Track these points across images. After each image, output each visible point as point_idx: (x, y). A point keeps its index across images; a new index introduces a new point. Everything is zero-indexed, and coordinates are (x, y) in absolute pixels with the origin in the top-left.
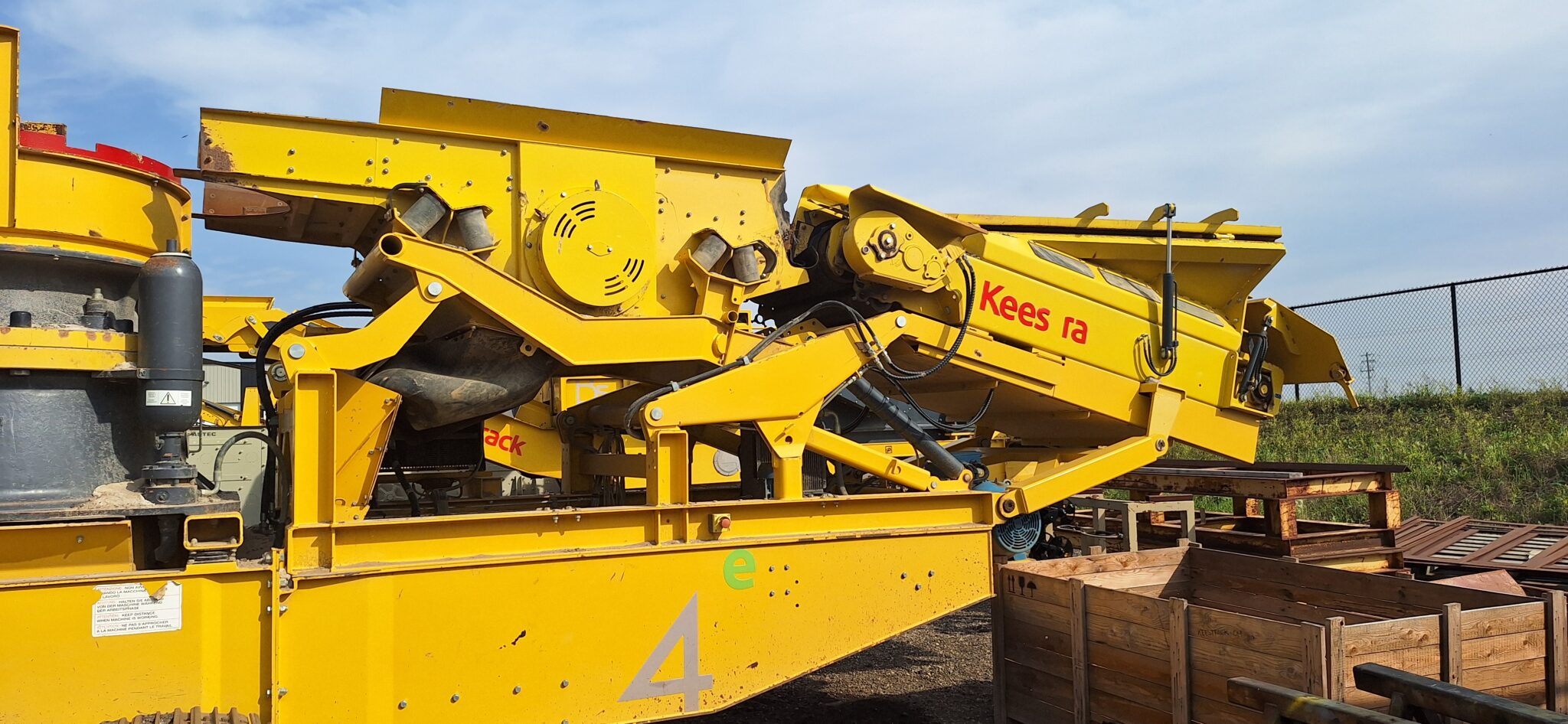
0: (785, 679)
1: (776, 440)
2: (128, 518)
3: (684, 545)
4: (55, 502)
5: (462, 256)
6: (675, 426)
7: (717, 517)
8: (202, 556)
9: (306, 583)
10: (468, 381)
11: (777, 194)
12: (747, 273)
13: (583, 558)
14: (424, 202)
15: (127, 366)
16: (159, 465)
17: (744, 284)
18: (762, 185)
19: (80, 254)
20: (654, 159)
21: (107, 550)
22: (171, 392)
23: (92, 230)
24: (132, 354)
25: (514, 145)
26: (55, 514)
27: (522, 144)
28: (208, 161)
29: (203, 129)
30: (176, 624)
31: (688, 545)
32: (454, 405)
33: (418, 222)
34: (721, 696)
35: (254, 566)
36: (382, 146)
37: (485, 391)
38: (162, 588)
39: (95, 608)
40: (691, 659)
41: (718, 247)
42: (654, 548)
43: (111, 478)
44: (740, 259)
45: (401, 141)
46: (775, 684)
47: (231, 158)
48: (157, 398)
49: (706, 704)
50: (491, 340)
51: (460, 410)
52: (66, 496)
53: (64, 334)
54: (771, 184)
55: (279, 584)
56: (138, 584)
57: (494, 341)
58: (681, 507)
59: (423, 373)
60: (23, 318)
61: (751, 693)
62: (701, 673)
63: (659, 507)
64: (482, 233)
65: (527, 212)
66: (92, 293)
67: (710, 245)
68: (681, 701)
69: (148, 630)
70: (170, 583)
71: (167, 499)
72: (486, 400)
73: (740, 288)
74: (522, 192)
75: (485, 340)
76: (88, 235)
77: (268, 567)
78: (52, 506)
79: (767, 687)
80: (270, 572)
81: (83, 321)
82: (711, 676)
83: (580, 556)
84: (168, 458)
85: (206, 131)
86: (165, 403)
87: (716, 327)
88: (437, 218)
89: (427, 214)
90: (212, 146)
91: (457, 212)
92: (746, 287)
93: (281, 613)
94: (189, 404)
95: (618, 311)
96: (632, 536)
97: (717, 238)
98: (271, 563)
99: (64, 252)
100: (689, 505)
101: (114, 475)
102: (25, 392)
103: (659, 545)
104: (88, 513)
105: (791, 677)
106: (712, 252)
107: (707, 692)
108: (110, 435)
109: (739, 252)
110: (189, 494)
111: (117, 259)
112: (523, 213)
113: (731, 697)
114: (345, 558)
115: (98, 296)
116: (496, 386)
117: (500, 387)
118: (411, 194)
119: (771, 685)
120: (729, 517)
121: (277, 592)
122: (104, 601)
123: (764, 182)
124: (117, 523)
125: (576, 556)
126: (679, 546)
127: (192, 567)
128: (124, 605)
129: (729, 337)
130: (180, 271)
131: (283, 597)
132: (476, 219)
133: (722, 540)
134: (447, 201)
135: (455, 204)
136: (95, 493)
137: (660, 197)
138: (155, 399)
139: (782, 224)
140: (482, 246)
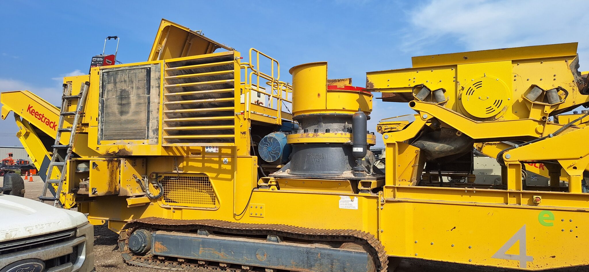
0: (570, 265)
1: (568, 168)
2: (348, 180)
3: (520, 206)
4: (334, 175)
5: (434, 105)
6: (517, 161)
7: (535, 197)
8: (362, 191)
9: (387, 201)
10: (441, 144)
11: (574, 65)
12: (552, 100)
13: (476, 206)
14: (423, 90)
15: (349, 141)
16: (356, 167)
17: (550, 105)
18: (565, 63)
19: (341, 114)
20: (511, 61)
21: (346, 187)
22: (358, 148)
23: (344, 107)
24: (351, 138)
25: (456, 66)
26: (334, 178)
27: (458, 65)
28: (368, 86)
29: (367, 78)
30: (357, 208)
31: (521, 206)
32: (437, 152)
33: (421, 96)
34: (537, 265)
35: (375, 195)
36: (413, 74)
37: (446, 148)
38: (354, 198)
39: (340, 201)
40: (523, 248)
41: (538, 91)
42: (506, 206)
43: (348, 169)
44: (549, 95)
45: (419, 72)
46: (564, 266)
47: (374, 85)
48: (355, 150)
49: (530, 267)
50: (447, 131)
51: (439, 154)
52: (337, 173)
53: (336, 134)
54: (570, 62)
55: (381, 201)
56: (348, 196)
57: (448, 131)
58: (520, 191)
59: (427, 142)
60: (328, 131)
61: (552, 267)
62: (528, 254)
63: (508, 191)
64: (441, 97)
65: (460, 88)
66: (345, 123)
67: (534, 91)
68: (518, 263)
69: (351, 208)
70: (355, 197)
71: (357, 176)
72: (447, 151)
73: (548, 107)
74: (458, 81)
75: (445, 131)
76: (342, 109)
77: (378, 196)
78: (333, 176)
79: (560, 267)
80: (378, 197)
81: (343, 130)
82: (532, 257)
83: (475, 205)
84: (358, 165)
85: (368, 78)
86: (357, 151)
87: (537, 123)
88: (427, 94)
89: (423, 94)
90: (369, 82)
91: (434, 91)
92: (551, 106)
93: (382, 209)
94: (362, 151)
95: (494, 119)
96: (499, 200)
97: (537, 88)
98: (378, 195)
99: (337, 114)
100: (522, 191)
101: (349, 169)
102: (330, 148)
103: (508, 205)
104: (340, 178)
105: (573, 265)
106: (535, 93)
107: (530, 262)
108: (348, 159)
109: (548, 92)
110: (363, 175)
111: (349, 114)
112: (458, 88)
113: (542, 267)
114: (400, 196)
115: (346, 123)
116: (450, 146)
117: (451, 146)
118: (419, 88)
119: (562, 266)
120: (541, 198)
121: (380, 203)
122: (341, 200)
123: (566, 61)
124: (346, 181)
125: (473, 205)
126: (518, 206)
127: (360, 194)
128: (345, 201)
129: (544, 126)
130: (361, 116)
131: (382, 205)
132: (439, 93)
133: (539, 206)
134: (430, 88)
135: (432, 89)
136: (343, 173)
137: (515, 75)
138: (354, 150)
139: (576, 77)
140: (441, 101)
